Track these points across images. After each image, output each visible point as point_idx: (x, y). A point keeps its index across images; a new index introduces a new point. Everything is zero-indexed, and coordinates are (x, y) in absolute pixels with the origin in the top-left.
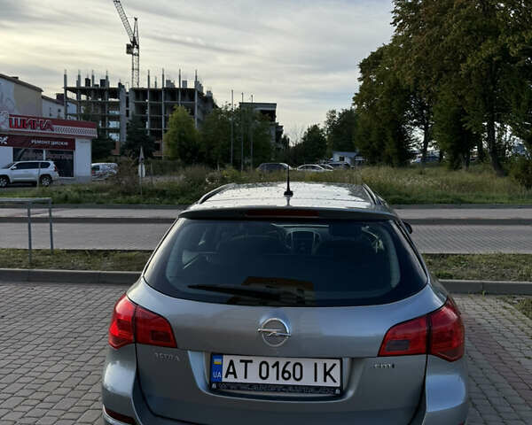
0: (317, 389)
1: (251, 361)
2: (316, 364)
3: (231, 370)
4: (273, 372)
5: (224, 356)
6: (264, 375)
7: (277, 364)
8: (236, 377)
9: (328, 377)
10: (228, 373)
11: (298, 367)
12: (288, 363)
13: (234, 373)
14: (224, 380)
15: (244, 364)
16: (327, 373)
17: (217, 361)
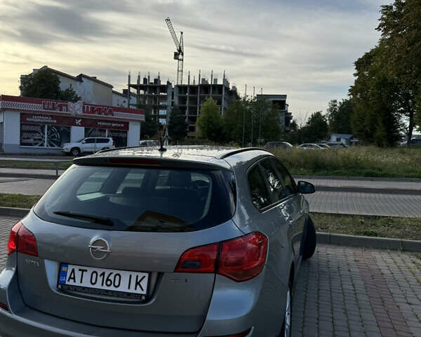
0: (129, 294)
1: (86, 271)
2: (131, 276)
3: (72, 276)
4: (100, 279)
5: (69, 266)
6: (93, 281)
7: (103, 274)
8: (75, 281)
9: (138, 286)
10: (70, 278)
11: (118, 277)
12: (111, 273)
13: (74, 278)
14: (67, 283)
15: (81, 272)
16: (138, 283)
17: (64, 269)
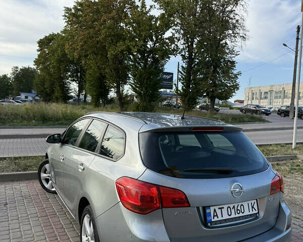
0: (250, 215)
1: (223, 208)
2: (248, 204)
3: (215, 214)
4: (233, 211)
6: (230, 214)
7: (234, 207)
9: (253, 209)
11: (242, 206)
12: (238, 205)
13: (217, 216)
14: (213, 220)
15: (220, 210)
16: (253, 207)
17: (208, 211)
